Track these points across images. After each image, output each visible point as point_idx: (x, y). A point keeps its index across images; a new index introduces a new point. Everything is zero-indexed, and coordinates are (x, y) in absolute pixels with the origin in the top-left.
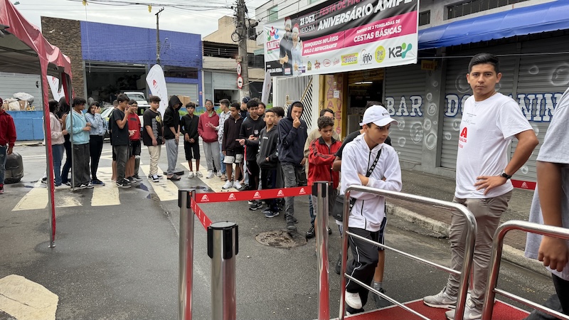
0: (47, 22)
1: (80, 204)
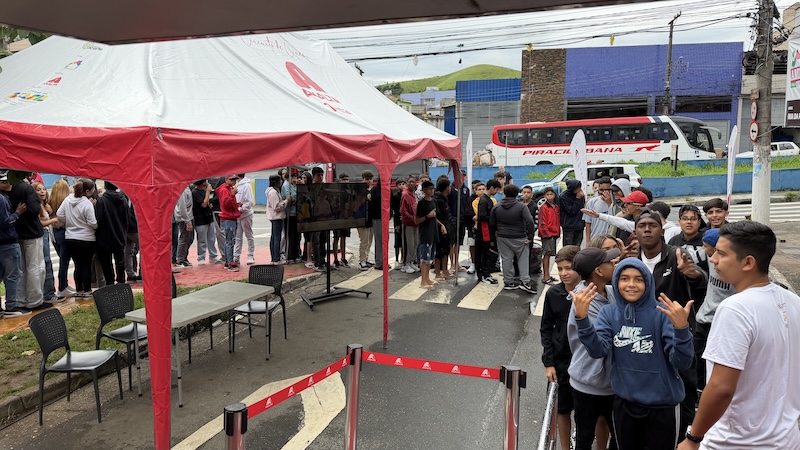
0: (529, 56)
1: (448, 302)
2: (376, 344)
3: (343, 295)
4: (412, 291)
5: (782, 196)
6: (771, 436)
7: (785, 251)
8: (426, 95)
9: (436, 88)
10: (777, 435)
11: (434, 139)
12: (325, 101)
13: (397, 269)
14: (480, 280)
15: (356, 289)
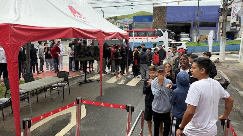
0: (155, 8)
1: (123, 84)
2: (98, 97)
3: (91, 81)
4: (113, 80)
5: (229, 52)
6: (206, 128)
7: (229, 69)
8: (125, 20)
9: (128, 18)
10: (207, 128)
11: (119, 32)
12: (81, 18)
13: (109, 73)
14: (134, 77)
15: (95, 79)
